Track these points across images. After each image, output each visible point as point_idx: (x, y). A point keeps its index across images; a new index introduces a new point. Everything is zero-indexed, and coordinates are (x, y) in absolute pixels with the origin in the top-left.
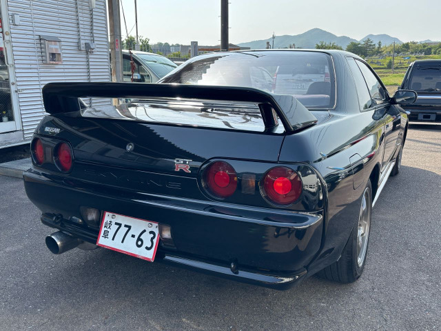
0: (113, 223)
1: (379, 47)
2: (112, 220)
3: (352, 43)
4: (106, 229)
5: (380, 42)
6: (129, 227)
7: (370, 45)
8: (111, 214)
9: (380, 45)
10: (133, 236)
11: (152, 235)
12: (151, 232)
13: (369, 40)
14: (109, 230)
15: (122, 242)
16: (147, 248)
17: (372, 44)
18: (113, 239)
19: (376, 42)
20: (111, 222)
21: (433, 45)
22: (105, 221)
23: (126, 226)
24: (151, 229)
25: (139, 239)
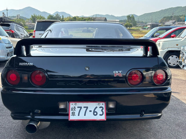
0: (76, 108)
1: (63, 18)
2: (75, 106)
3: (50, 15)
4: (72, 111)
5: (63, 16)
6: (87, 108)
7: (59, 17)
8: (74, 103)
9: (63, 17)
10: (90, 111)
11: (101, 109)
12: (100, 107)
13: (58, 14)
14: (74, 111)
15: (85, 115)
16: (100, 115)
17: (60, 16)
18: (79, 115)
19: (61, 16)
20: (75, 107)
21: (86, 18)
22: (71, 107)
23: (84, 107)
24: (100, 106)
25: (94, 112)
